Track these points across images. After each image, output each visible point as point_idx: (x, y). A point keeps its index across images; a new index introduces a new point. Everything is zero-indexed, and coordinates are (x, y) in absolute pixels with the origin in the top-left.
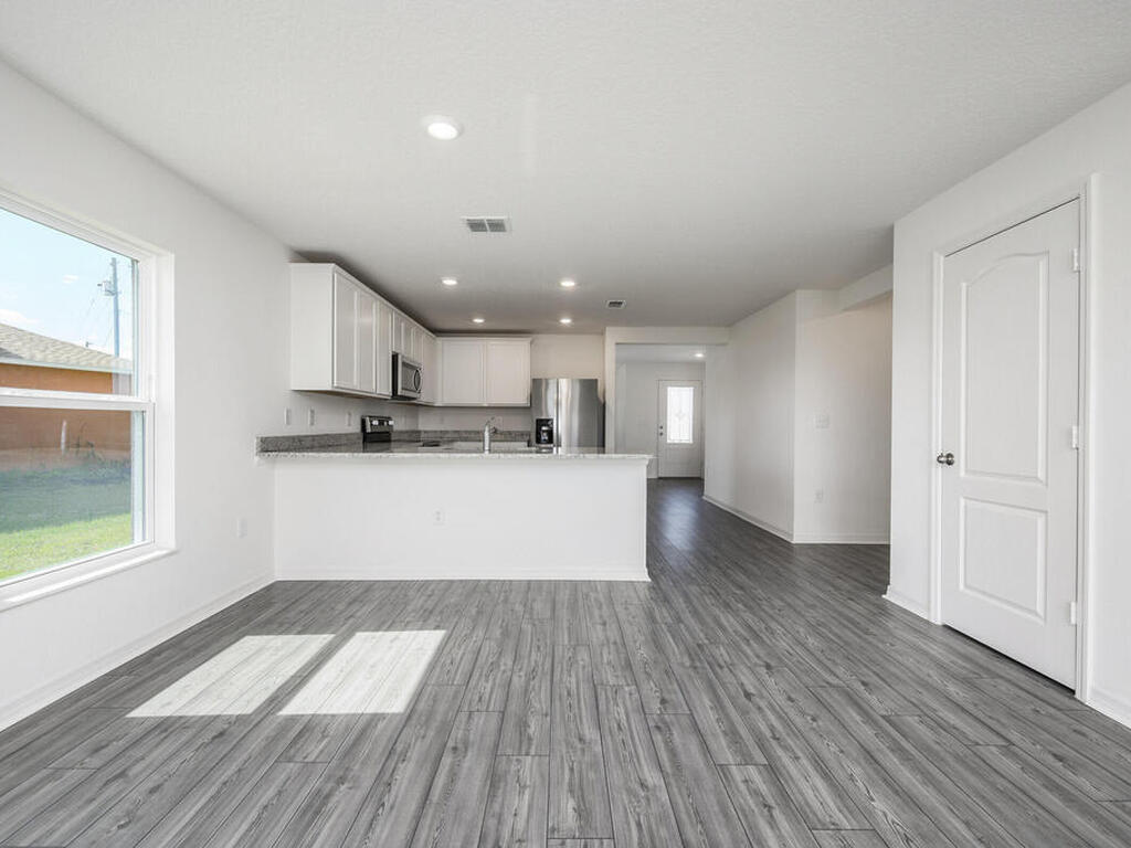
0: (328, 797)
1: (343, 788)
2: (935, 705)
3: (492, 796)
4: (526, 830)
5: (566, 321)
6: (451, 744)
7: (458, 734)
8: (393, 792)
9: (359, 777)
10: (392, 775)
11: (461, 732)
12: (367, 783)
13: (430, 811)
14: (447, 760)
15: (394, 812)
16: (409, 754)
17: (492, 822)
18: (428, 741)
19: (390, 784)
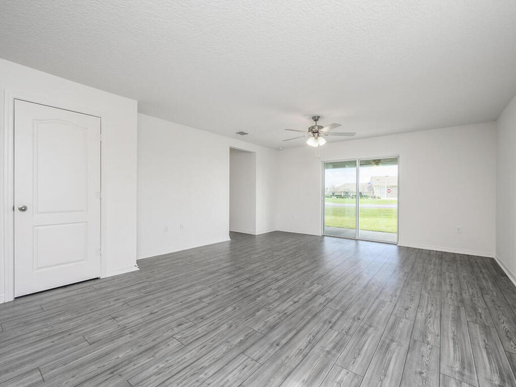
0: (334, 347)
1: (328, 349)
2: (126, 290)
3: (277, 324)
4: (276, 313)
6: (278, 348)
7: (271, 352)
8: (309, 339)
9: (321, 351)
10: (307, 346)
11: (269, 352)
12: (318, 347)
13: (298, 328)
14: (284, 341)
15: (310, 332)
16: (298, 351)
17: (282, 318)
18: (286, 355)
19: (309, 342)
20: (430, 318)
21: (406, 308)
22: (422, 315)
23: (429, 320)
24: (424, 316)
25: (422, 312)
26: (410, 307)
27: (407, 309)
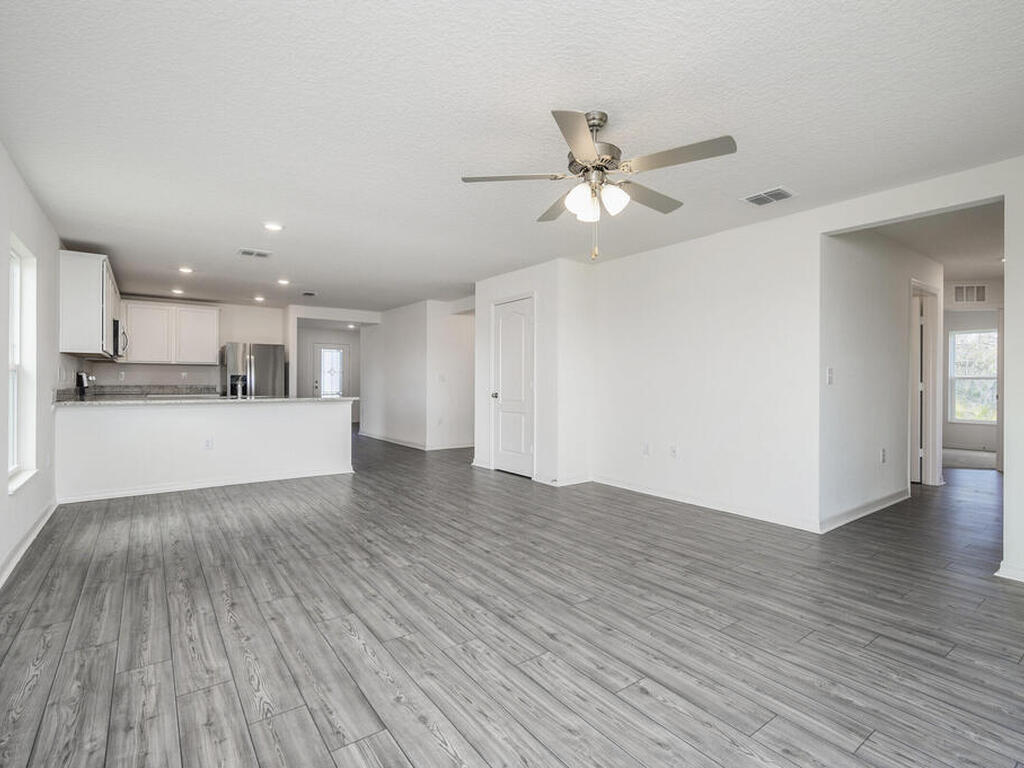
5: (259, 299)
20: (188, 611)
21: (236, 607)
22: (203, 609)
23: (189, 607)
24: (199, 608)
25: (205, 614)
26: (229, 611)
27: (233, 605)
